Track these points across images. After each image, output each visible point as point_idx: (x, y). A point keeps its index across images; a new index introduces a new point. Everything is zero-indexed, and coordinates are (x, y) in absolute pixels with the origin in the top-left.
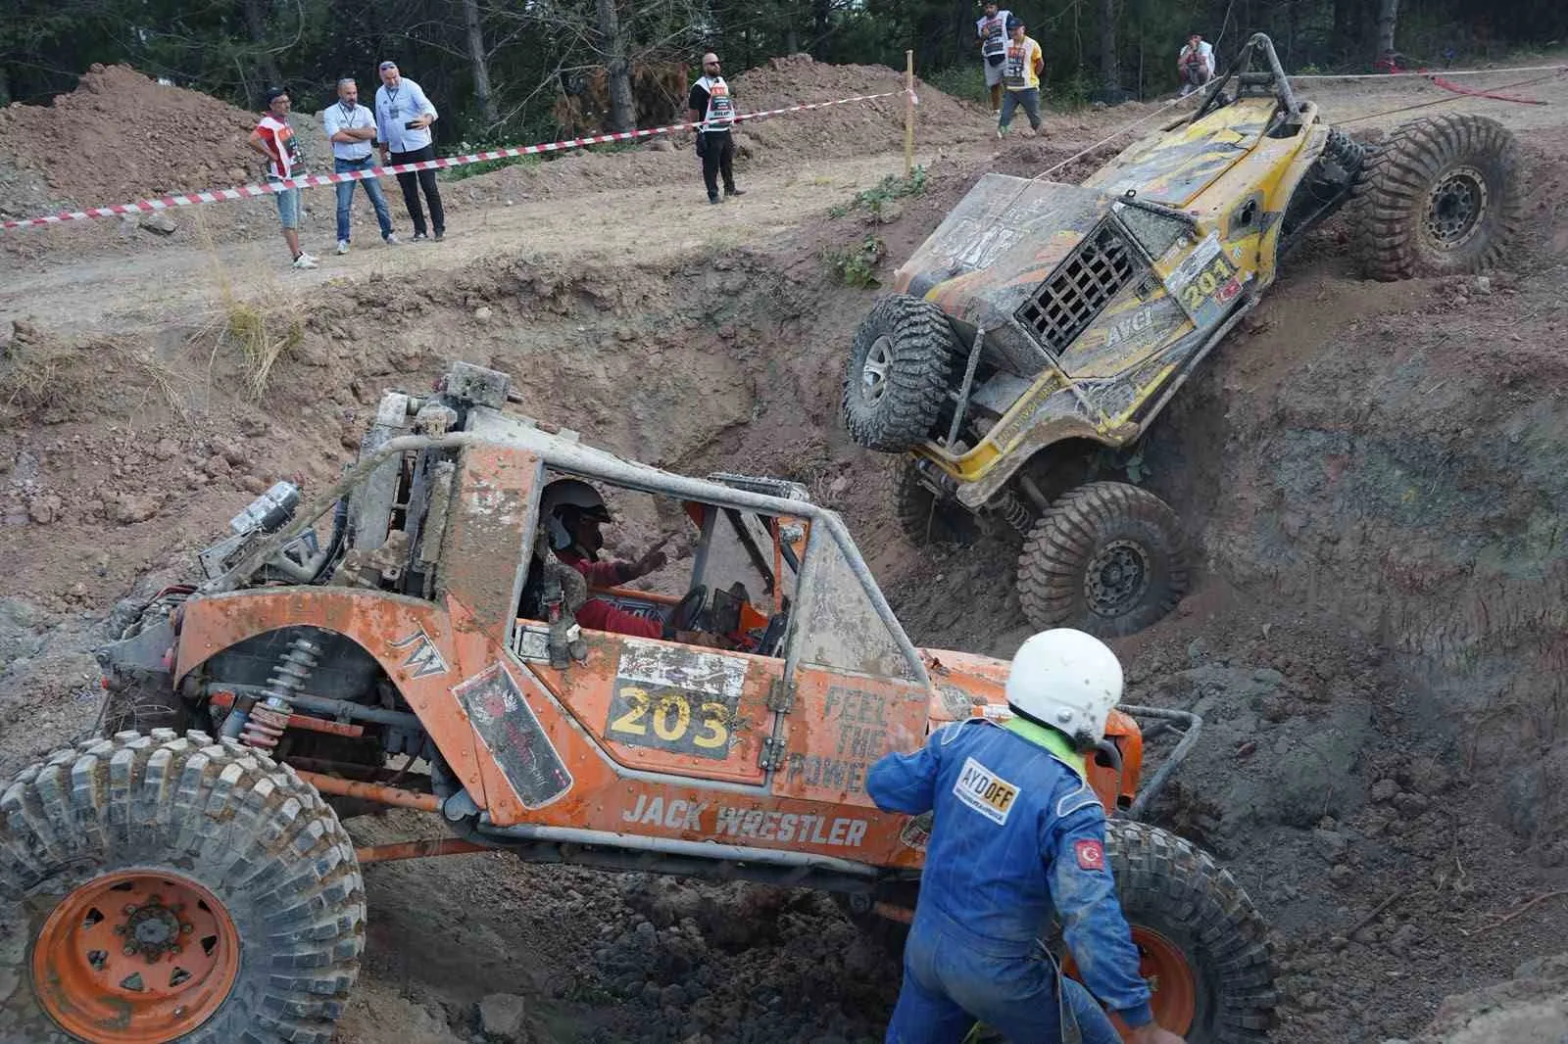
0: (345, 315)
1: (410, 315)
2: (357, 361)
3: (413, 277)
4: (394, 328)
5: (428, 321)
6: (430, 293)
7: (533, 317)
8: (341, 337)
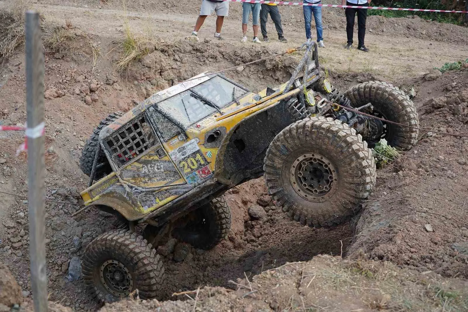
0: (185, 52)
1: (210, 60)
2: (179, 72)
3: (220, 45)
4: (201, 63)
5: (217, 65)
6: (224, 53)
7: (262, 76)
8: (177, 60)
